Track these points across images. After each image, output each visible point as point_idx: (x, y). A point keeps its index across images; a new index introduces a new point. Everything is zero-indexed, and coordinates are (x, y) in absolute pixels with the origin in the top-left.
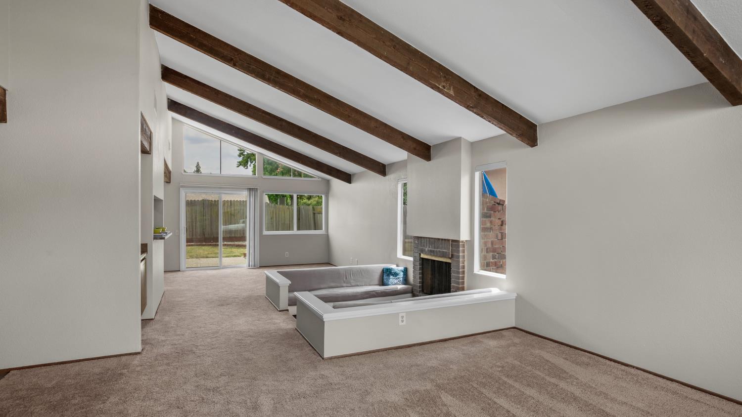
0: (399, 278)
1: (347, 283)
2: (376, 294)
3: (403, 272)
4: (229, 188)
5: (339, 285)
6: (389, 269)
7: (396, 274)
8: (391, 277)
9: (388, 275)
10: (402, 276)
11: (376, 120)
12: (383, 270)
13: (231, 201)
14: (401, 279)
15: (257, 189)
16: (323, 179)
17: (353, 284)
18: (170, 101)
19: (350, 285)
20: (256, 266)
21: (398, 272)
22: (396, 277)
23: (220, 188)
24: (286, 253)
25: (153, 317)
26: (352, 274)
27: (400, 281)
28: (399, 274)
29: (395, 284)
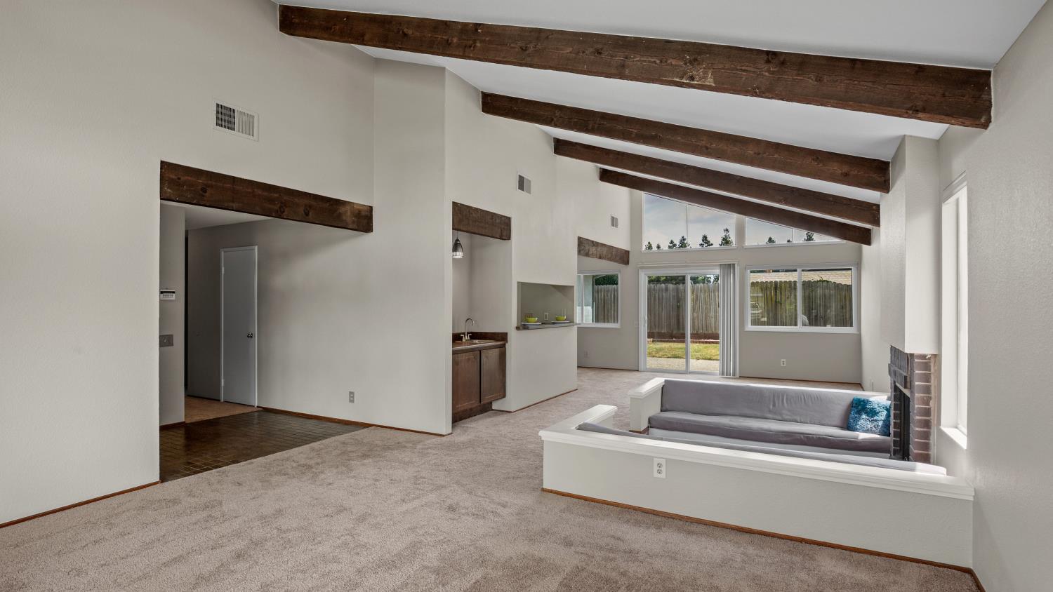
0: (876, 421)
1: (775, 413)
2: (806, 439)
3: (887, 410)
4: (699, 266)
5: (759, 414)
6: (864, 401)
7: (872, 413)
8: (864, 416)
9: (859, 413)
10: (883, 418)
11: (758, 142)
12: (852, 402)
13: (776, 282)
14: (880, 423)
15: (734, 264)
17: (787, 417)
18: (601, 170)
19: (780, 418)
20: (734, 375)
21: (878, 408)
22: (872, 417)
23: (686, 266)
24: (782, 360)
25: (512, 410)
26: (787, 399)
27: (878, 426)
28: (878, 413)
29: (868, 430)
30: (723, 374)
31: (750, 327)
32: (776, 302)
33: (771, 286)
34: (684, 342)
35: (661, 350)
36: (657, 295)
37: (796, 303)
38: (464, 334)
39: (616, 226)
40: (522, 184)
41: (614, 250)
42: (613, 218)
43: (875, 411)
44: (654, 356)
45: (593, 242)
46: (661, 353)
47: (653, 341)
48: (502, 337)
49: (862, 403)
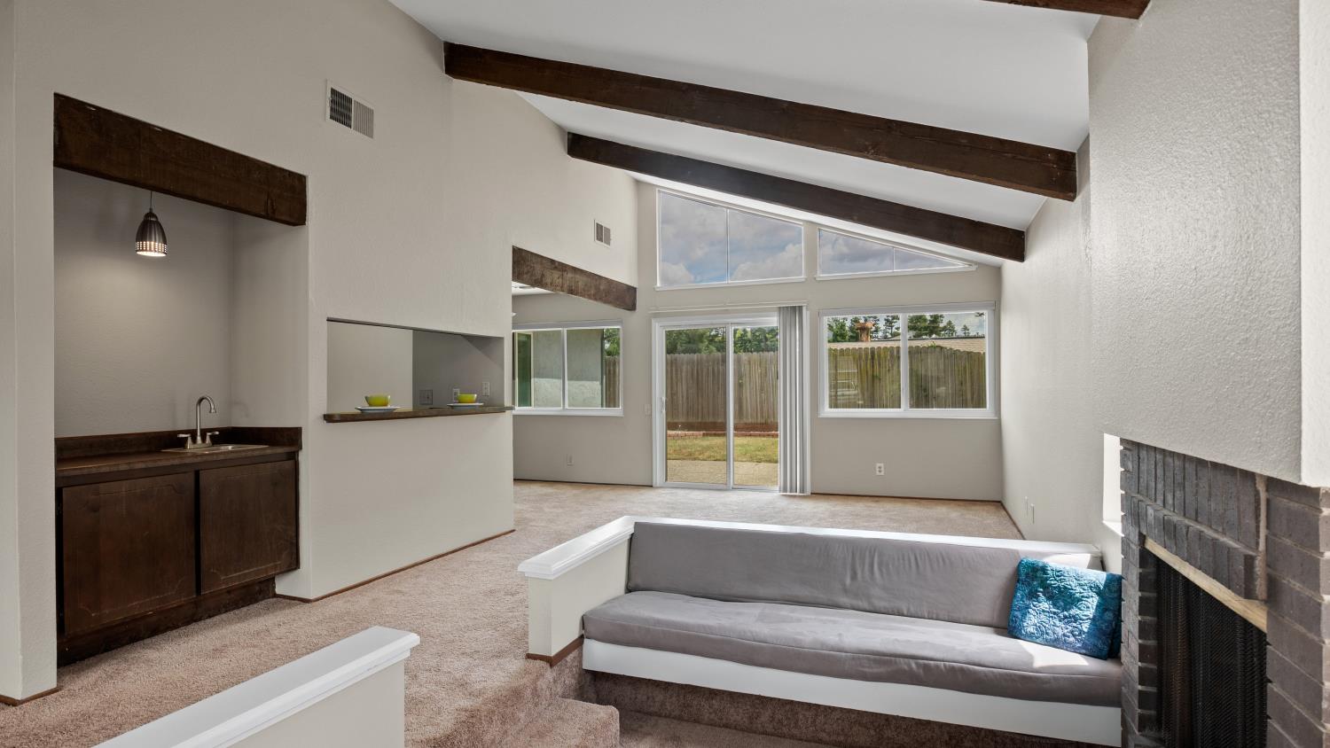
0: (1075, 618)
1: (855, 596)
3: (1099, 593)
4: (747, 311)
5: (822, 597)
6: (1043, 569)
7: (1064, 598)
8: (1045, 605)
9: (1033, 595)
10: (1091, 613)
12: (1017, 571)
14: (1086, 627)
15: (800, 308)
16: (980, 265)
17: (880, 604)
18: (570, 136)
19: (865, 605)
20: (802, 490)
21: (1079, 589)
22: (1065, 609)
23: (726, 312)
24: (878, 465)
25: (312, 597)
26: (880, 564)
27: (1081, 632)
28: (1079, 600)
29: (1057, 640)
30: (785, 490)
31: (828, 411)
32: (873, 376)
33: (867, 355)
34: (724, 435)
35: (709, 448)
36: (710, 368)
37: (899, 381)
38: (193, 433)
39: (608, 242)
40: (341, 108)
41: (604, 282)
42: (599, 228)
43: (1071, 595)
44: (695, 459)
45: (553, 261)
46: (707, 454)
47: (704, 435)
48: (290, 439)
49: (1039, 574)
